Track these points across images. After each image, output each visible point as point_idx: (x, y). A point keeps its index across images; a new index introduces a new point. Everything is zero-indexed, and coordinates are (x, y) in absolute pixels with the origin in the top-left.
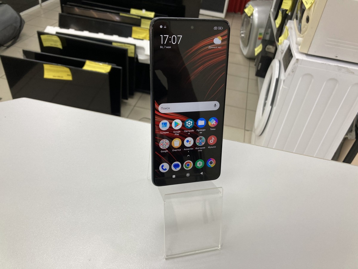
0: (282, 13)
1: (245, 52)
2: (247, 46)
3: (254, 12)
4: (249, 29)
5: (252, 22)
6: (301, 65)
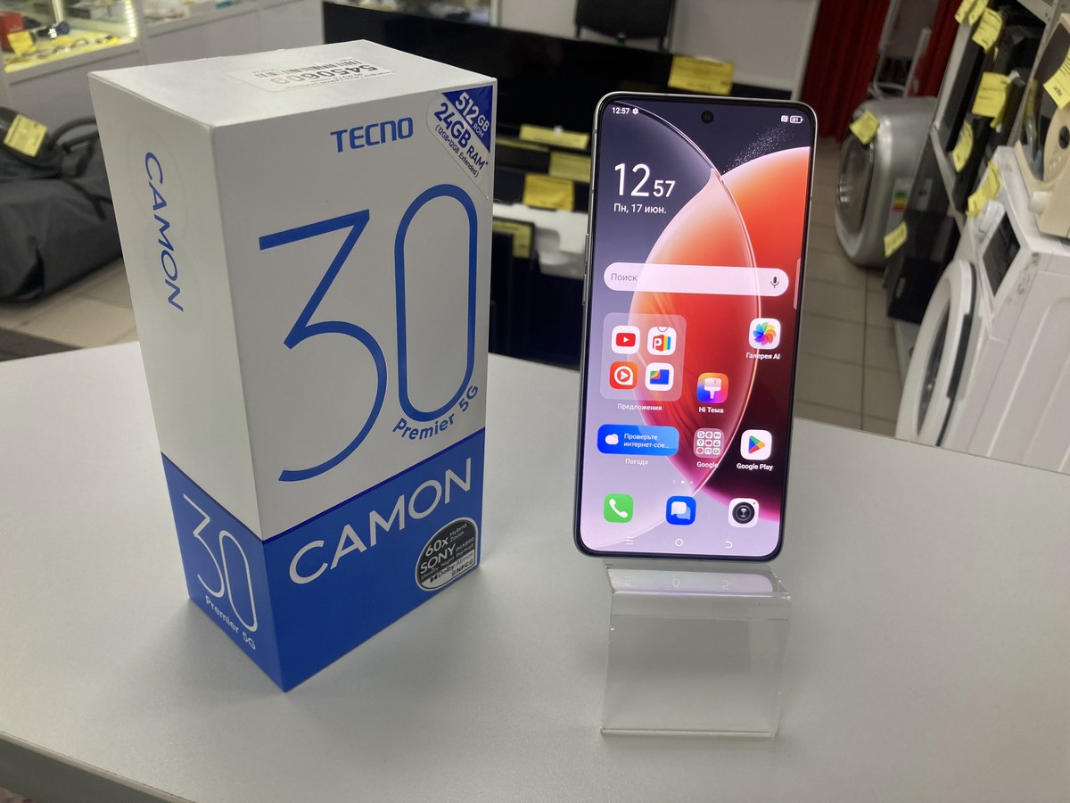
0: (974, 128)
1: (853, 247)
2: (858, 230)
3: (879, 131)
4: (863, 180)
5: (874, 158)
6: (1046, 270)
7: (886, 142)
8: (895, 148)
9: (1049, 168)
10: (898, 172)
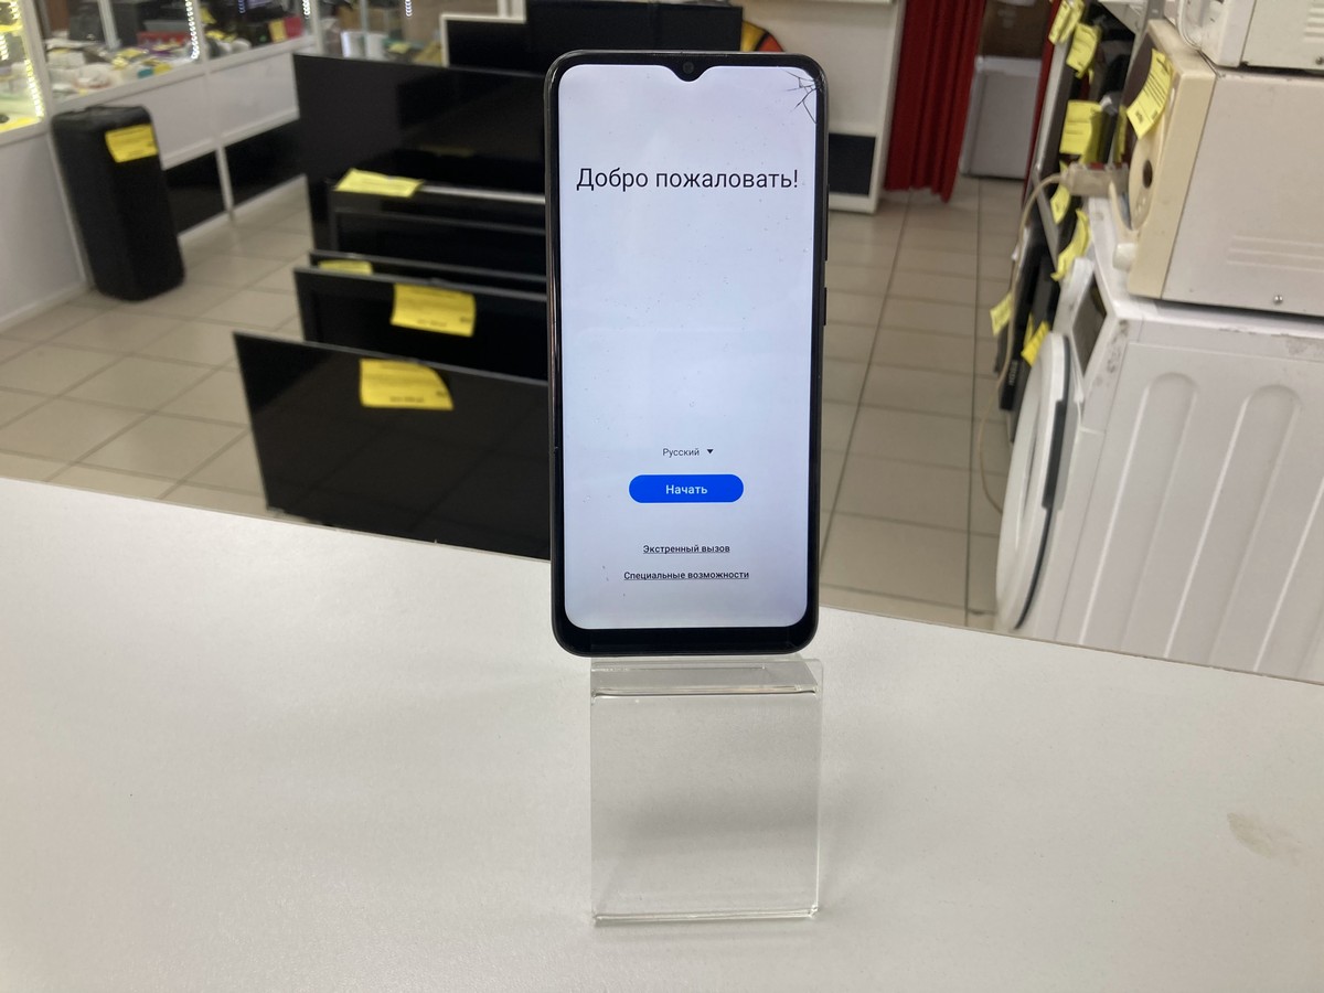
6: (1138, 341)
9: (1135, 213)
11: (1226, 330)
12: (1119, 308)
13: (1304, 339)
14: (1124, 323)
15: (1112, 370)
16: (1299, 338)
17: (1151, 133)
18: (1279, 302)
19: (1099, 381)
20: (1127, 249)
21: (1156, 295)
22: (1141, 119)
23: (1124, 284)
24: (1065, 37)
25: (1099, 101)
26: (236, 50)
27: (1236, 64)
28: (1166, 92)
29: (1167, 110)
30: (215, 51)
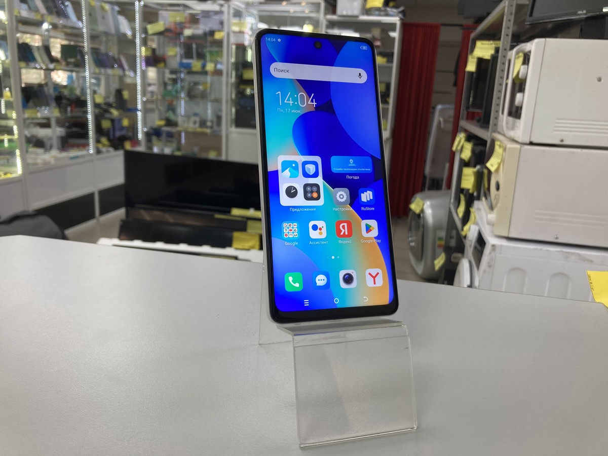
1: (420, 269)
2: (421, 259)
3: (425, 207)
4: (420, 233)
5: (424, 222)
6: (500, 253)
7: (429, 212)
8: (434, 215)
9: (494, 203)
10: (437, 227)
11: (537, 249)
12: (490, 240)
13: (569, 253)
14: (493, 246)
15: (490, 266)
16: (567, 252)
17: (497, 170)
18: (557, 238)
19: (485, 272)
20: (492, 216)
21: (506, 235)
22: (492, 166)
23: (492, 232)
24: (459, 148)
25: (475, 167)
26: (108, 152)
27: (528, 142)
28: (501, 154)
29: (503, 161)
30: (98, 152)
